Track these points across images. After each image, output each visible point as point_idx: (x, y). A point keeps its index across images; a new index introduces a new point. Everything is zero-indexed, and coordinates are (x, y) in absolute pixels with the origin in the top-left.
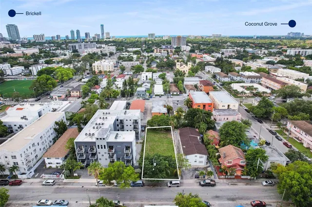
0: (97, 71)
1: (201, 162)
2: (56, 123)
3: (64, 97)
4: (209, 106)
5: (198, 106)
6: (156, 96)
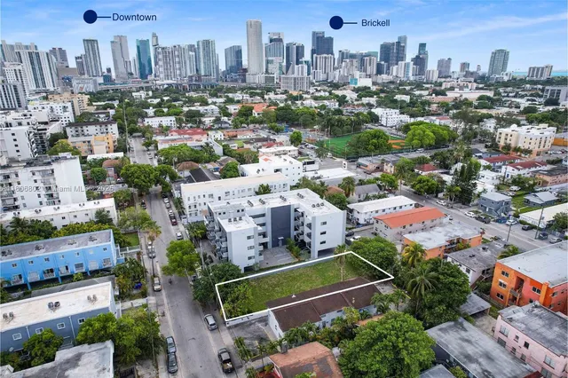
3: (372, 167)
4: (534, 289)
5: (503, 273)
6: (521, 222)
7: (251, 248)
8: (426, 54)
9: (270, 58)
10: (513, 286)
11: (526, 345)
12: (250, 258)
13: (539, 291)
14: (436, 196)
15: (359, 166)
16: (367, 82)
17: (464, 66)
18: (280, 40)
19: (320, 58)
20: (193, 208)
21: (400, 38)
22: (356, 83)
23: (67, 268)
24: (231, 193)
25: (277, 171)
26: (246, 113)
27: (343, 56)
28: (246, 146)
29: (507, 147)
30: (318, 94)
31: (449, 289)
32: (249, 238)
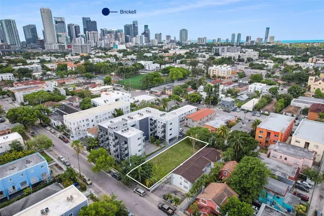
0: (211, 75)
1: (186, 187)
2: (116, 110)
3: (159, 93)
4: (275, 136)
5: (260, 132)
6: (242, 110)
7: (139, 145)
8: (148, 30)
9: (59, 34)
10: (266, 136)
11: (286, 159)
12: (139, 151)
13: (277, 136)
14: (200, 103)
15: (151, 93)
16: (123, 47)
17: (168, 37)
18: (63, 22)
19: (90, 34)
20: (77, 130)
21: (133, 22)
22: (117, 48)
23: (14, 188)
24: (99, 117)
25: (116, 100)
26: (62, 68)
27: (104, 32)
28: (77, 88)
29: (214, 76)
30: (98, 55)
31: (251, 143)
32: (139, 139)
